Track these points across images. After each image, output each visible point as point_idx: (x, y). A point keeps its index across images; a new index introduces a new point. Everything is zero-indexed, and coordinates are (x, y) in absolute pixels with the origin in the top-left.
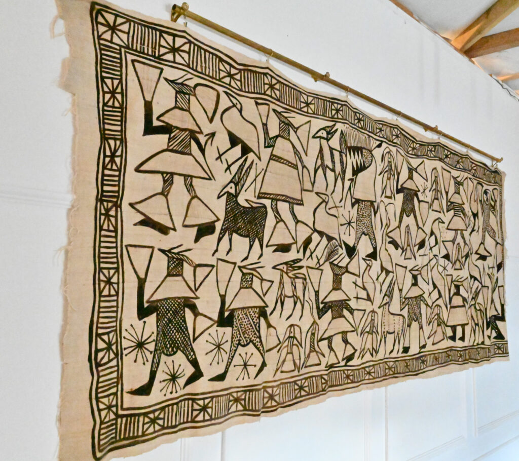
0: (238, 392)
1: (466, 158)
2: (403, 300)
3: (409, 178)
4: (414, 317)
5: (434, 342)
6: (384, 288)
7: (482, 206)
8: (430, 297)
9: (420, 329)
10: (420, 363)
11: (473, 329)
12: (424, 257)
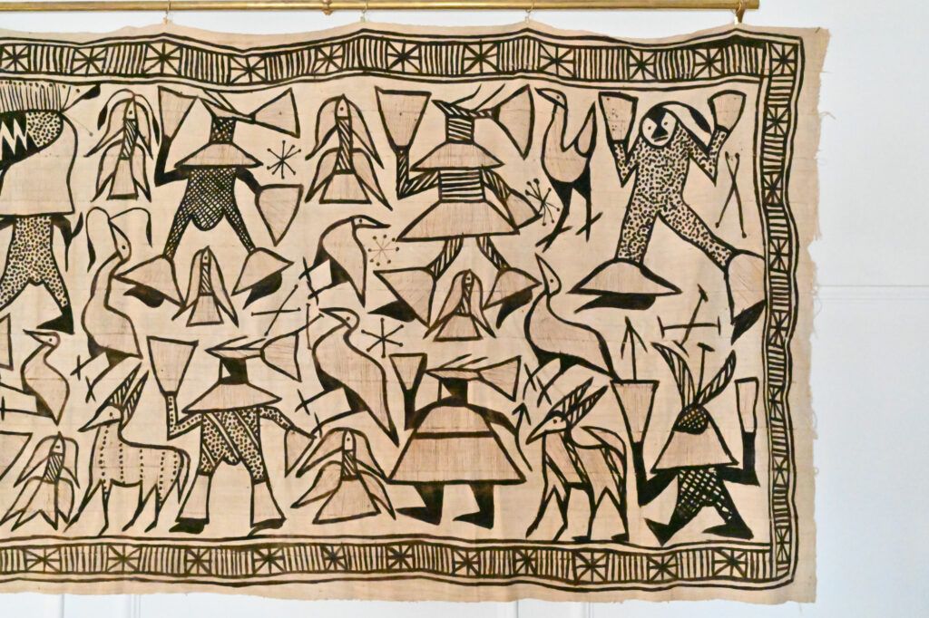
1: (518, 39)
2: (181, 416)
3: (211, 142)
4: (228, 454)
5: (321, 518)
6: (104, 390)
7: (629, 155)
8: (307, 411)
9: (255, 482)
10: (254, 561)
11: (554, 496)
12: (281, 315)
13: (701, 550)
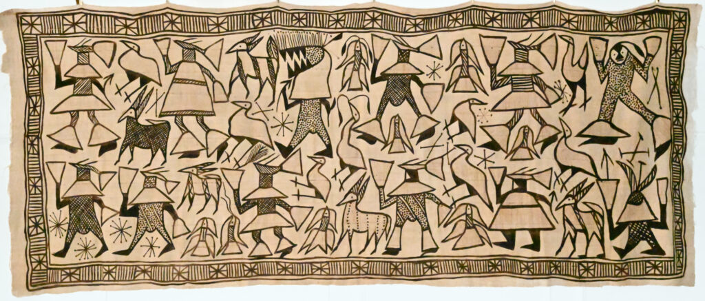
0: (144, 265)
1: (550, 10)
2: (387, 198)
3: (398, 62)
4: (410, 217)
5: (456, 247)
6: (348, 185)
7: (604, 68)
8: (448, 195)
9: (423, 230)
10: (424, 268)
11: (569, 236)
12: (435, 148)
13: (639, 261)
